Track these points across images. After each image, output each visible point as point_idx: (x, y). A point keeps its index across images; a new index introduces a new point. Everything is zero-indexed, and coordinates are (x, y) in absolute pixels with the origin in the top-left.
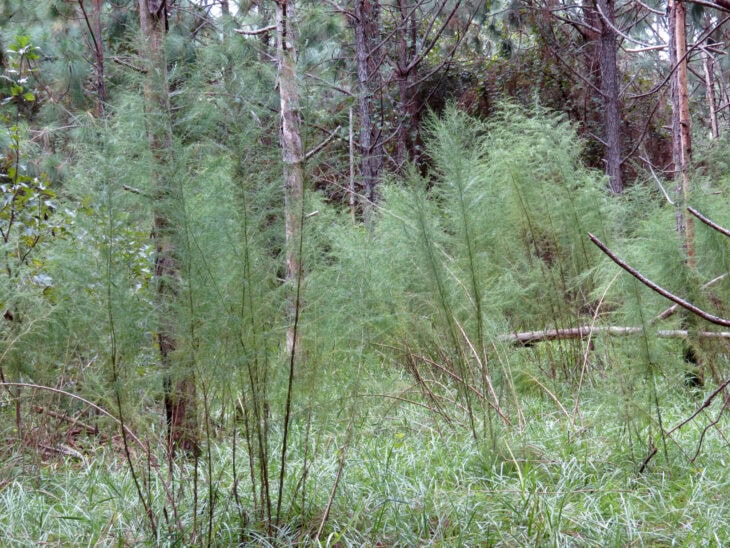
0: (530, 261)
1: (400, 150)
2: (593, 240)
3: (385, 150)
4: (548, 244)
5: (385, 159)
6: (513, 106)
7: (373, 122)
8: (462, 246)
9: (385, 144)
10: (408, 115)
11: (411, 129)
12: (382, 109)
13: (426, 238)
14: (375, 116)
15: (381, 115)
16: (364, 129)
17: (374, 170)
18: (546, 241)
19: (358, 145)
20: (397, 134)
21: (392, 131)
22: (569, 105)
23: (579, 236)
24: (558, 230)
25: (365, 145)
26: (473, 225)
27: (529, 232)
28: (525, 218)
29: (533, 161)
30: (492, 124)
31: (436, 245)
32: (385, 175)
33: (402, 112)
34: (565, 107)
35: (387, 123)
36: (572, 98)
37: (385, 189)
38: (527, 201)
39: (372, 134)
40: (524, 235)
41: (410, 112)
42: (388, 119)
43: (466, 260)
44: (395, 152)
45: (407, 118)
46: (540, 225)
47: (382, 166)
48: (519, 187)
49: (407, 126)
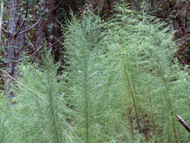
0: (133, 134)
1: (39, 38)
2: (180, 121)
3: (27, 37)
4: (148, 122)
5: (26, 44)
6: (129, 11)
7: (19, 14)
8: (81, 118)
9: (27, 32)
10: (47, 10)
11: (48, 23)
12: (27, 4)
13: (52, 109)
14: (22, 9)
15: (26, 9)
16: (11, 19)
17: (17, 52)
18: (146, 119)
19: (5, 31)
20: (37, 25)
21: (34, 22)
22: (174, 14)
23: (171, 117)
24: (156, 111)
25: (11, 31)
26: (92, 103)
27: (133, 111)
28: (131, 100)
29: (142, 55)
30: (112, 24)
31: (61, 116)
32: (24, 56)
33: (43, 8)
34: (171, 16)
35: (30, 16)
36: (176, 9)
37: (23, 68)
38: (134, 86)
39: (18, 23)
40: (130, 113)
41: (49, 9)
42: (31, 13)
43: (83, 130)
44: (34, 39)
45: (46, 13)
46: (143, 105)
47: (23, 49)
48: (129, 74)
49: (46, 19)
